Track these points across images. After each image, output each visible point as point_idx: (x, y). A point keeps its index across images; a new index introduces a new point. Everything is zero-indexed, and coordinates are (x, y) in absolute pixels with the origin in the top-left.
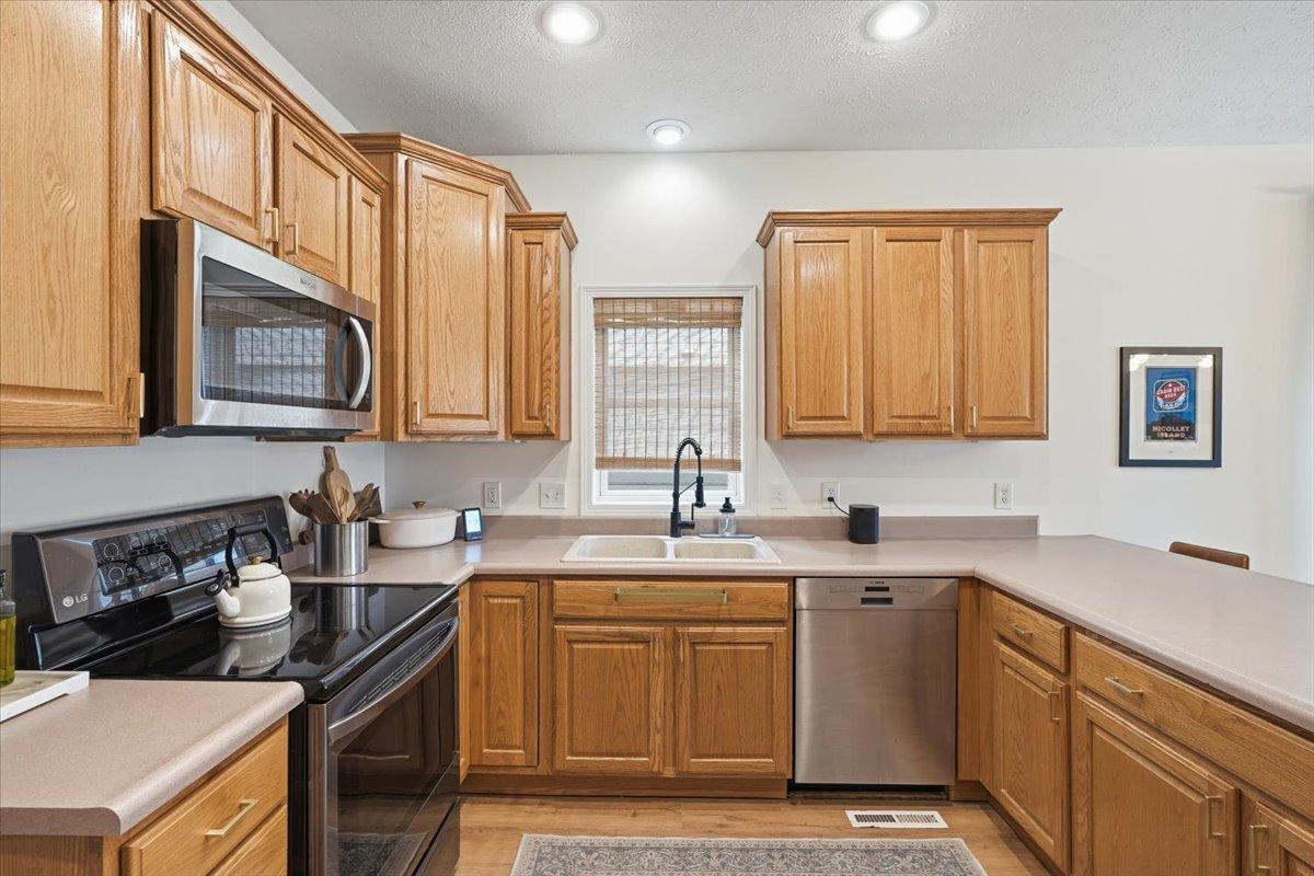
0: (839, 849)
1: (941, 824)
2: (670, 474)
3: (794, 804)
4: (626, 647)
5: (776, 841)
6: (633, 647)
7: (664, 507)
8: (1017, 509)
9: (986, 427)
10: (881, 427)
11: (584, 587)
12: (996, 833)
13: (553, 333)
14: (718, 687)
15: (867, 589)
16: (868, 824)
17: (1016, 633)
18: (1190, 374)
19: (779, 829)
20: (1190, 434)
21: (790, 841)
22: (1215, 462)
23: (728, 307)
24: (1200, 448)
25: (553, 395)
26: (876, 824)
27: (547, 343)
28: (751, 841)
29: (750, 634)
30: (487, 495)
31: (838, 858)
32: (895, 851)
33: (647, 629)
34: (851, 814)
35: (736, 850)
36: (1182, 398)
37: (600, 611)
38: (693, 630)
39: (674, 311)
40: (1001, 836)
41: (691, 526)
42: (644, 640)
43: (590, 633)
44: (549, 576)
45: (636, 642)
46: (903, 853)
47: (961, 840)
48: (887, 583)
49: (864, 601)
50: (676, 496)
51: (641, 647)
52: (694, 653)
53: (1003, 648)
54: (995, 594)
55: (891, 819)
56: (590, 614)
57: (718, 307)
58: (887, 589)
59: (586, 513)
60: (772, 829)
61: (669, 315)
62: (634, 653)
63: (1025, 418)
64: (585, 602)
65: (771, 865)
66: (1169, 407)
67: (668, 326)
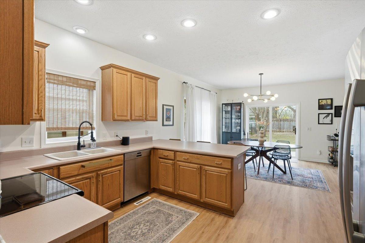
0: (138, 209)
1: (150, 198)
2: (77, 132)
3: (123, 208)
4: (84, 181)
5: (127, 214)
6: (86, 181)
7: (76, 142)
8: (149, 135)
9: (149, 119)
10: (133, 118)
11: (71, 167)
12: (158, 195)
13: (43, 84)
14: (108, 184)
15: (138, 154)
16: (139, 203)
17: (164, 156)
18: (170, 110)
19: (124, 212)
20: (170, 120)
21: (129, 213)
23: (92, 84)
24: (171, 122)
25: (43, 105)
26: (141, 203)
27: (41, 87)
28: (122, 217)
29: (115, 169)
31: (139, 211)
32: (147, 205)
33: (90, 175)
34: (135, 204)
35: (120, 220)
37: (76, 173)
38: (102, 172)
39: (75, 82)
40: (159, 195)
41: (84, 146)
42: (89, 178)
43: (73, 180)
44: (57, 166)
45: (87, 179)
46: (149, 204)
47: (155, 198)
48: (141, 152)
49: (137, 156)
50: (79, 138)
51: (88, 180)
52: (102, 177)
53: (161, 159)
54: (159, 150)
55: (142, 201)
56: (73, 175)
57: (89, 83)
58: (141, 153)
59: (43, 147)
60: (122, 214)
61: (74, 83)
62: (87, 183)
63: (154, 117)
64: (71, 171)
65: (129, 218)
66: (168, 116)
67: (73, 86)
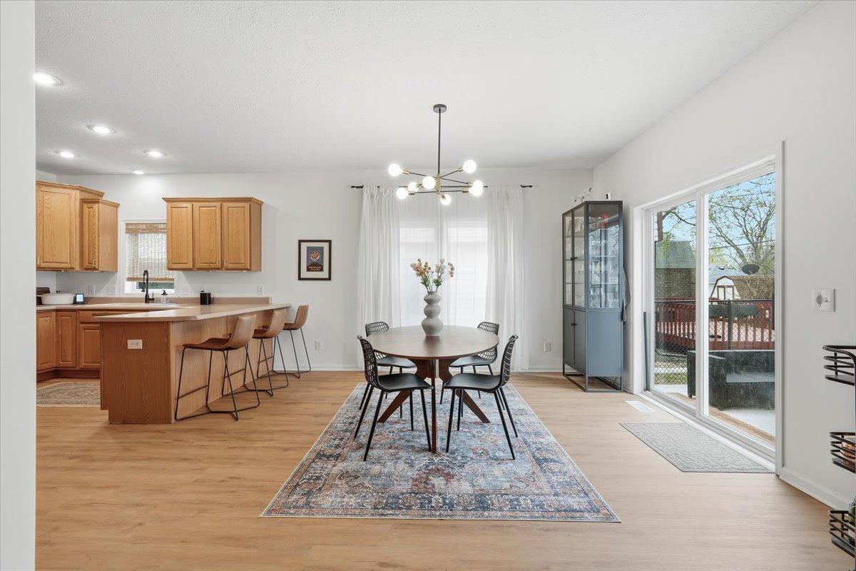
8: (264, 295)
9: (230, 266)
10: (198, 265)
18: (321, 249)
20: (321, 270)
22: (329, 279)
24: (325, 274)
30: (90, 290)
36: (318, 258)
39: (153, 228)
41: (153, 299)
59: (122, 296)
63: (243, 263)
66: (315, 260)
